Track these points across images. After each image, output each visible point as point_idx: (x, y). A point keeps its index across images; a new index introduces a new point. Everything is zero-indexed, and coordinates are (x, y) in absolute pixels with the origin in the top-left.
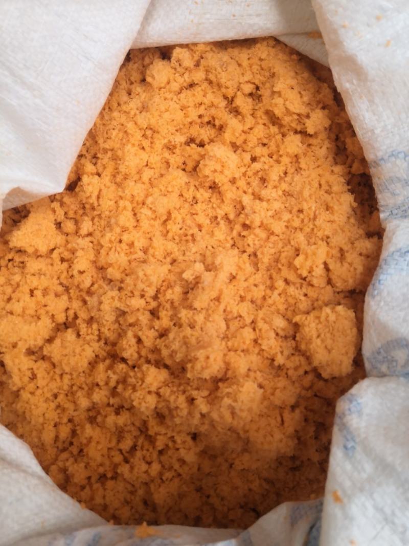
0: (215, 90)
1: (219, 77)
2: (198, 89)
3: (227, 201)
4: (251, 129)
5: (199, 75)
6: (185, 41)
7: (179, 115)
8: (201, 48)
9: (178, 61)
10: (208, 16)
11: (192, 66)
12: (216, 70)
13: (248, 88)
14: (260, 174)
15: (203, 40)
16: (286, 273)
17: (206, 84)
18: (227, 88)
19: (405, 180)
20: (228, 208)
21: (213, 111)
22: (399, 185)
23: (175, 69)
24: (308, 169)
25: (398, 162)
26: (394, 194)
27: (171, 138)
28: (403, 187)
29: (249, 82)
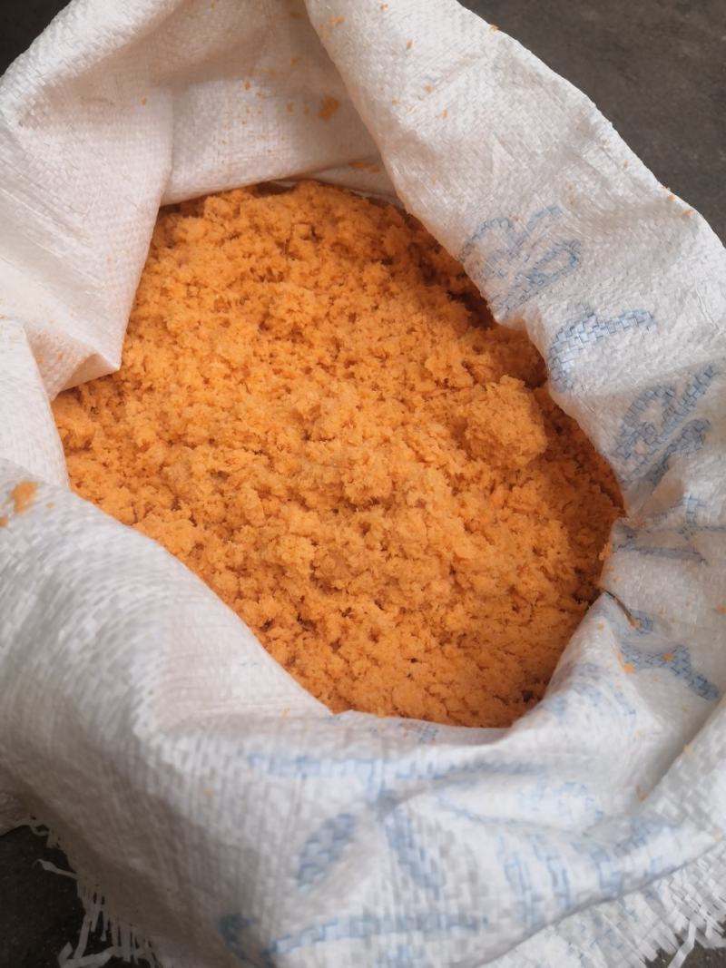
0: (264, 237)
1: (267, 217)
2: (244, 239)
3: (317, 343)
4: (318, 269)
5: (243, 222)
6: (217, 187)
7: (228, 266)
8: (237, 194)
9: (214, 210)
10: (240, 155)
11: (232, 213)
12: (262, 210)
13: (303, 229)
14: (347, 312)
15: (238, 184)
16: (420, 386)
17: (252, 232)
18: (278, 230)
19: (508, 251)
20: (321, 351)
21: (267, 262)
22: (503, 261)
23: (212, 221)
24: (402, 290)
25: (495, 233)
26: (501, 276)
27: (223, 294)
28: (509, 261)
29: (302, 223)
